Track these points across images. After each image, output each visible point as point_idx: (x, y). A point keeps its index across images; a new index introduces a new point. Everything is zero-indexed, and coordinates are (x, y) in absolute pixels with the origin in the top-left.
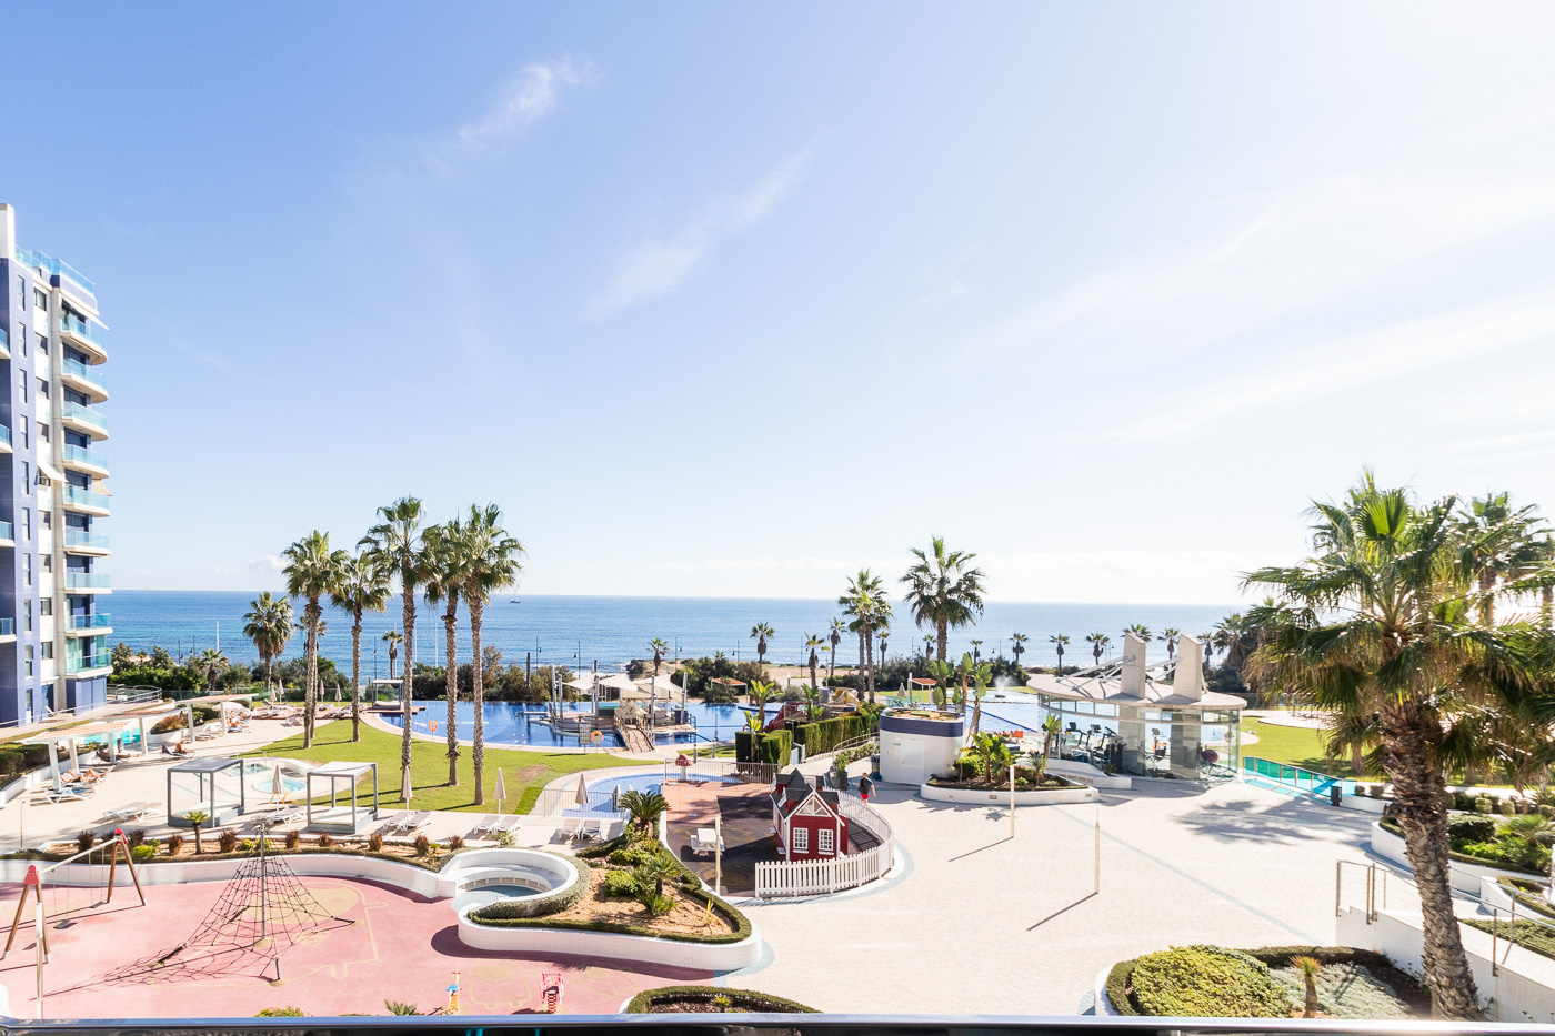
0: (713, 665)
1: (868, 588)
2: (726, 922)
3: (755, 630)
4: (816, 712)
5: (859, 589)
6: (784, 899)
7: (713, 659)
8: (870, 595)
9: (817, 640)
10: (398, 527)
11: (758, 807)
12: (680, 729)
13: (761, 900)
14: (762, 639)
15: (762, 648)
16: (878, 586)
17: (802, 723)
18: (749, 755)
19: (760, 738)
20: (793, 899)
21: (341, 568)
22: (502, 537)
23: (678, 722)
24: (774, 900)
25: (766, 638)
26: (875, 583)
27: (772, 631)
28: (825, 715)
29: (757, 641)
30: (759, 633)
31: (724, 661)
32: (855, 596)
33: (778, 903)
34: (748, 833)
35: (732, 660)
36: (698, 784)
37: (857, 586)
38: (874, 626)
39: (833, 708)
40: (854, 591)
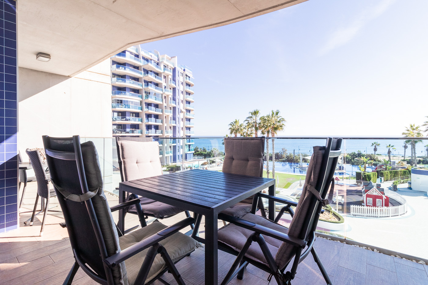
0: (357, 154)
1: (414, 129)
2: (337, 218)
3: (373, 144)
4: (389, 168)
5: (411, 130)
6: (360, 217)
7: (357, 153)
8: (415, 131)
9: (391, 146)
10: (254, 117)
11: (359, 193)
12: (340, 171)
13: (352, 216)
14: (375, 146)
15: (375, 150)
16: (419, 129)
17: (382, 171)
18: (361, 179)
19: (364, 174)
20: (364, 217)
21: (242, 128)
22: (280, 118)
23: (340, 169)
24: (357, 216)
25: (377, 147)
26: (417, 128)
27: (379, 144)
28: (392, 169)
29: (373, 147)
30: (375, 145)
31: (360, 153)
32: (409, 132)
33: (358, 217)
34: (353, 199)
35: (363, 153)
36: (341, 185)
37: (409, 129)
38: (416, 142)
39: (397, 167)
40: (408, 130)
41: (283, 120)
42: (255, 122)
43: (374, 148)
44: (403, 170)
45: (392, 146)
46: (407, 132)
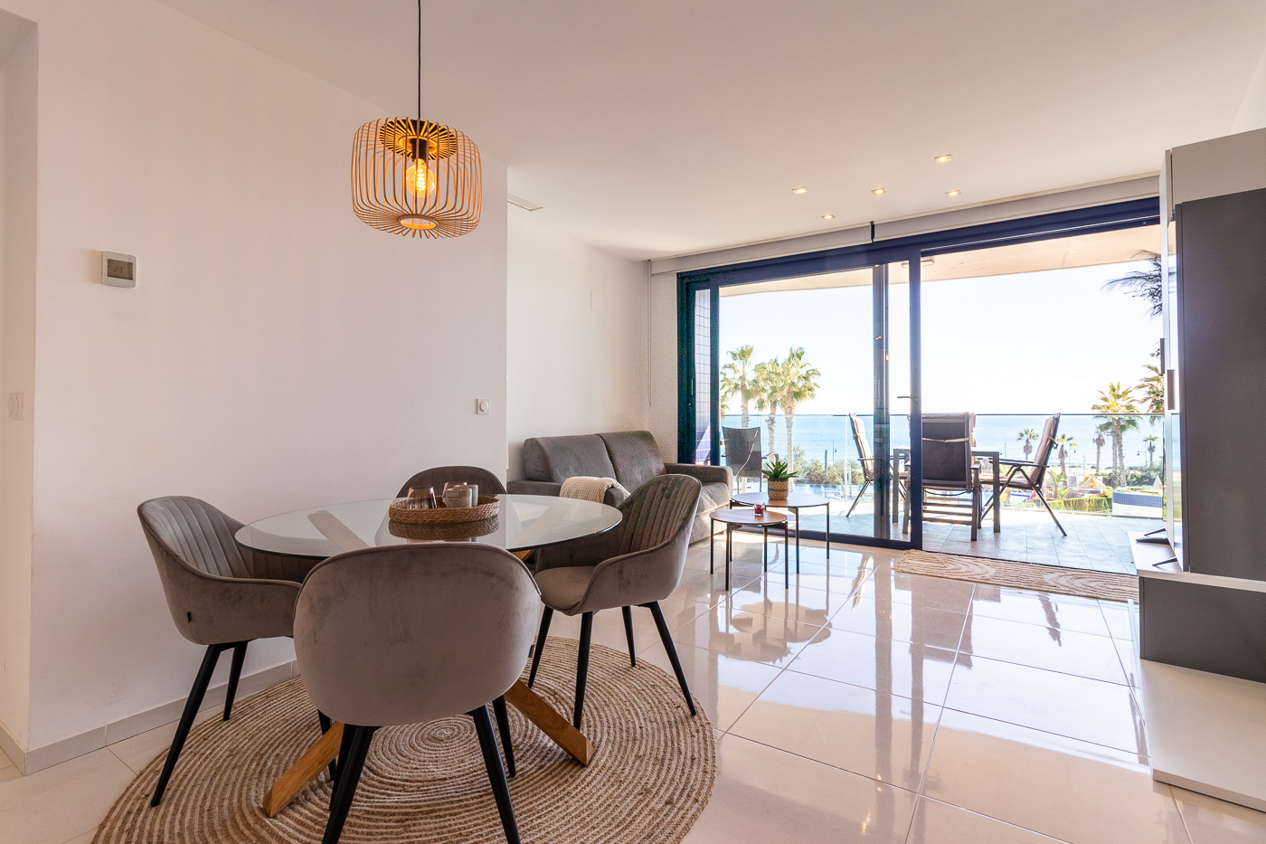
1: (1119, 397)
3: (1022, 435)
4: (1062, 493)
5: (1112, 399)
8: (1120, 401)
9: (1066, 438)
10: (738, 364)
14: (1027, 441)
15: (1027, 447)
16: (1129, 395)
22: (808, 368)
25: (1031, 441)
26: (1125, 393)
27: (1037, 435)
29: (1023, 443)
30: (1026, 437)
32: (1106, 404)
37: (1108, 396)
38: (1123, 428)
39: (1080, 491)
40: (1105, 399)
41: (815, 372)
42: (742, 378)
43: (1025, 444)
44: (1095, 497)
45: (1068, 440)
46: (1103, 403)
